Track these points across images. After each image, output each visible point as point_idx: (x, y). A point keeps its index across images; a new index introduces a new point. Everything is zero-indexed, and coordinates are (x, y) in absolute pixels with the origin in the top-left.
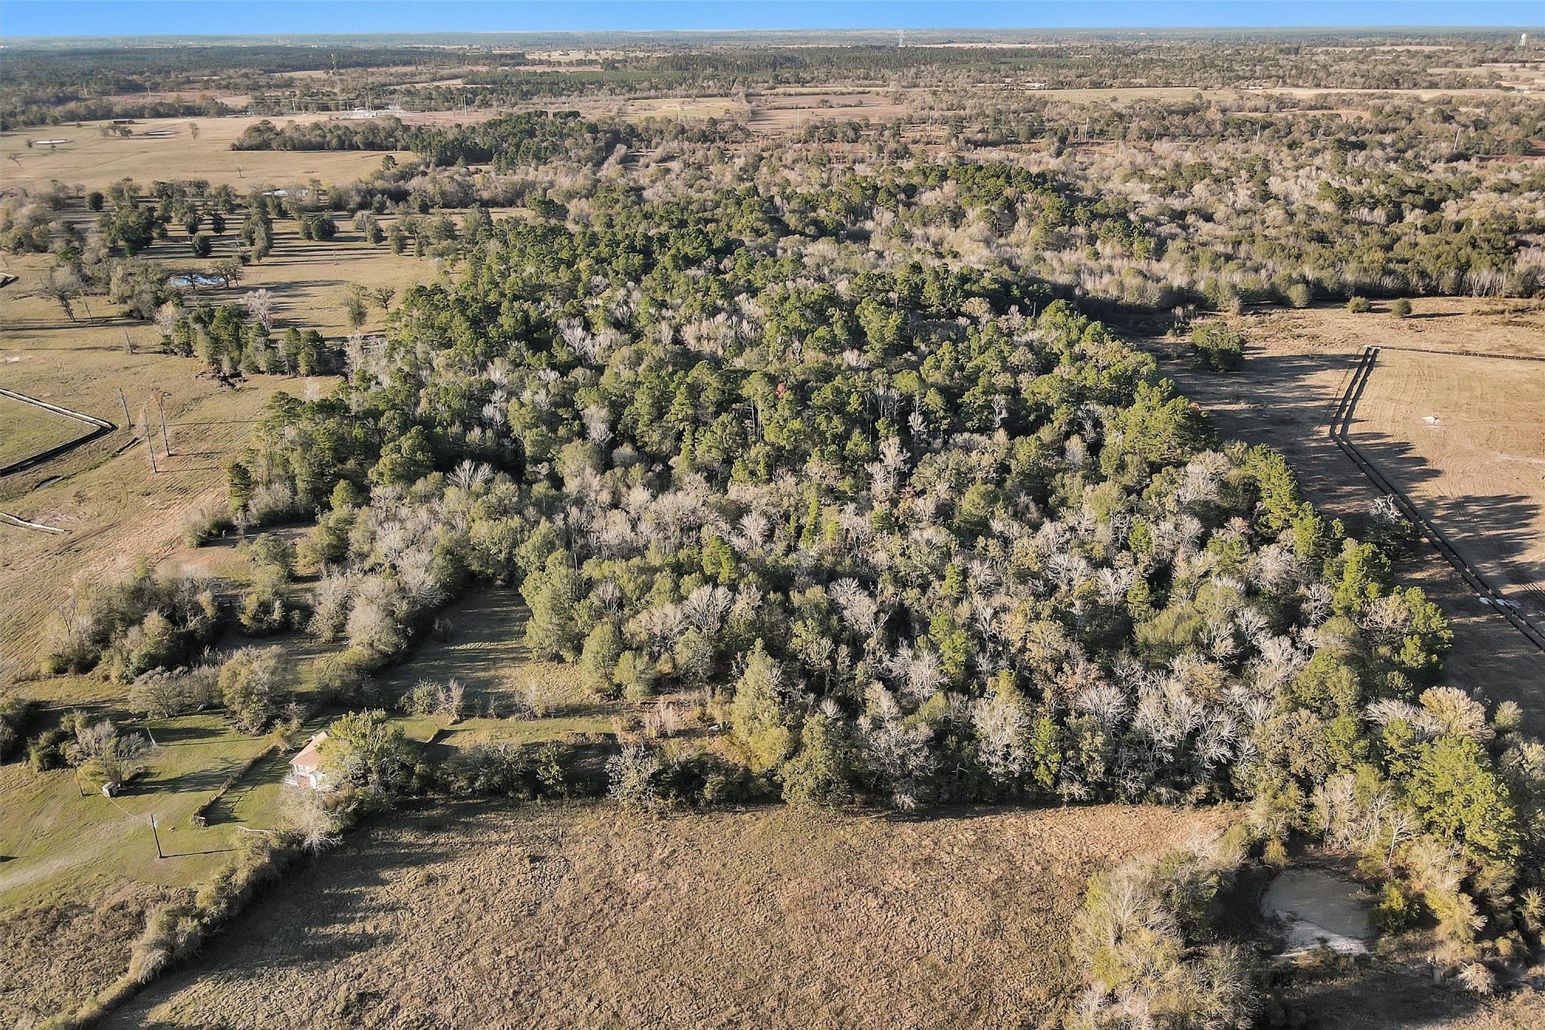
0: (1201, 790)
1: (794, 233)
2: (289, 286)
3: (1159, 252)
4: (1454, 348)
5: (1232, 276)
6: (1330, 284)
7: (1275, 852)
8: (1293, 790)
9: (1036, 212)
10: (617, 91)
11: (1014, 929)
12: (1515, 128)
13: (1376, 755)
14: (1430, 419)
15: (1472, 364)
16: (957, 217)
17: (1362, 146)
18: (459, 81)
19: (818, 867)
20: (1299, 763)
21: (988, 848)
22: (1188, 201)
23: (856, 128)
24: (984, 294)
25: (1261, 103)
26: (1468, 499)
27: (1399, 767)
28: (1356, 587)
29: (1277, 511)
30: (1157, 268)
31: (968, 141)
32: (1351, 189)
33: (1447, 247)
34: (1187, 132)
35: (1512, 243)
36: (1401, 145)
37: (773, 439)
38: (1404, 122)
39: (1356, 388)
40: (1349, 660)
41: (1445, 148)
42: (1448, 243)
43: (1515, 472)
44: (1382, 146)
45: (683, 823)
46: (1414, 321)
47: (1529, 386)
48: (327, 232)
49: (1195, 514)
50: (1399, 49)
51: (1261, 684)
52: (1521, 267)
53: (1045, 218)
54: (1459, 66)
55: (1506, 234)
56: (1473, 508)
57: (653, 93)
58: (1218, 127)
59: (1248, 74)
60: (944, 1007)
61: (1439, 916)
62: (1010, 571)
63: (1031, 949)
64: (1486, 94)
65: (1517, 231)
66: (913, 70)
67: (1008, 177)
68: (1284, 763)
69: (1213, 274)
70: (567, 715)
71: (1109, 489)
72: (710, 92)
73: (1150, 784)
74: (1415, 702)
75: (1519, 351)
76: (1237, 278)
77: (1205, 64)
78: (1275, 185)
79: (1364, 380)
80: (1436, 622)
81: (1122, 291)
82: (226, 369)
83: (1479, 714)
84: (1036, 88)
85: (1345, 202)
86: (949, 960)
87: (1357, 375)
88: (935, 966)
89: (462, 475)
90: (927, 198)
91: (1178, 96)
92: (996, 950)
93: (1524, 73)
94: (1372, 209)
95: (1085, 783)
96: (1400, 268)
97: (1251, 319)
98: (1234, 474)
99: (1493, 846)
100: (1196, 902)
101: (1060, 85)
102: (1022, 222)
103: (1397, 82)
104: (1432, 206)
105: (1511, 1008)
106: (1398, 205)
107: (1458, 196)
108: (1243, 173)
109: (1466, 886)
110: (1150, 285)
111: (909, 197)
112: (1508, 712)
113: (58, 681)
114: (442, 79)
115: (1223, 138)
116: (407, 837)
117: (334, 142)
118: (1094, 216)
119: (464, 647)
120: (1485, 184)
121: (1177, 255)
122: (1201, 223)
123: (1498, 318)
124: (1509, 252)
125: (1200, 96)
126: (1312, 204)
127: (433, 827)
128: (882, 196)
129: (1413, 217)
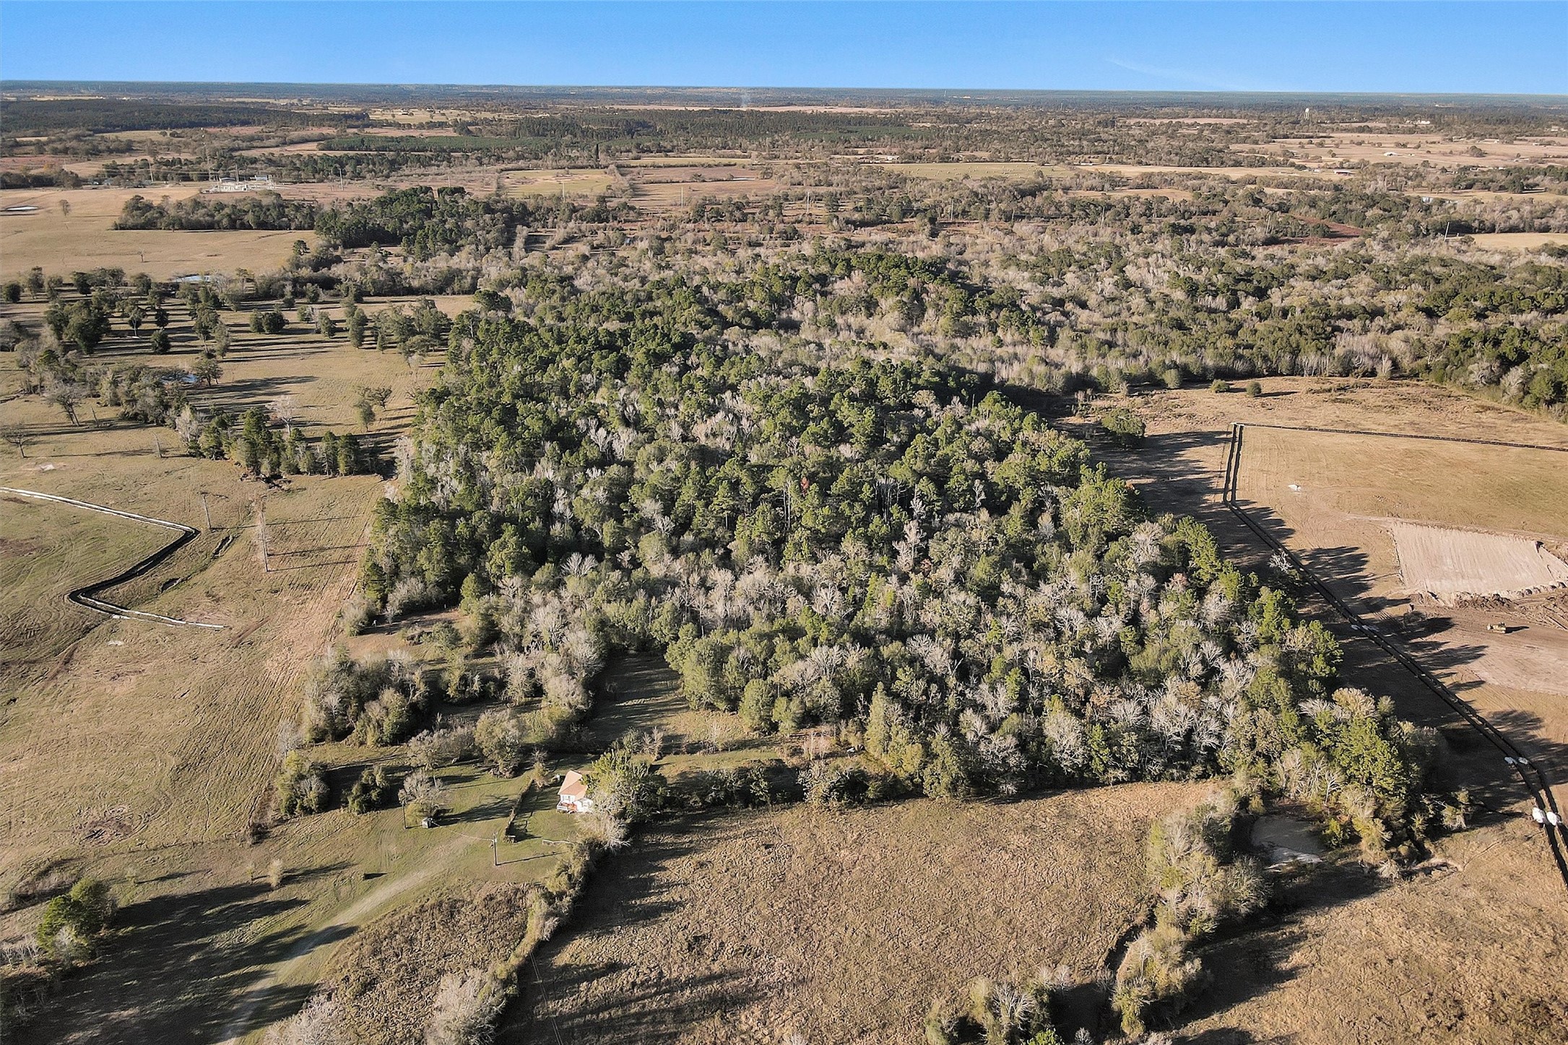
0: (1198, 769)
1: (732, 325)
2: (266, 383)
3: (1052, 340)
4: (1298, 424)
5: (1116, 363)
6: (1195, 369)
7: (1256, 803)
8: (1261, 763)
9: (941, 303)
10: (485, 160)
11: (1102, 866)
12: (1314, 211)
13: (1311, 735)
14: (1293, 487)
15: (1315, 438)
16: (870, 306)
17: (1191, 230)
18: (313, 146)
19: (962, 838)
20: (1262, 745)
21: (1069, 817)
22: (1063, 289)
23: (739, 207)
24: (929, 386)
25: (1096, 182)
26: (1320, 551)
27: (1326, 742)
28: (1275, 622)
29: (1206, 568)
30: (1056, 353)
31: (848, 222)
32: (1195, 277)
33: (1280, 334)
34: (1039, 213)
35: (1329, 329)
36: (1224, 229)
37: (810, 524)
38: (1221, 205)
39: (1234, 461)
40: (1281, 674)
41: (1260, 233)
42: (1280, 330)
43: (1361, 528)
44: (1209, 230)
45: (858, 815)
46: (1264, 400)
47: (1359, 456)
48: (277, 325)
49: (1150, 573)
50: (1202, 121)
51: (1227, 694)
52: (1339, 351)
53: (951, 307)
54: (1256, 143)
55: (1323, 320)
56: (1325, 558)
57: (521, 163)
58: (1066, 209)
59: (1077, 149)
60: (1073, 914)
61: (1362, 835)
62: (1029, 623)
63: (1116, 876)
64: (1283, 173)
65: (1332, 317)
66: (768, 140)
67: (907, 267)
68: (1252, 744)
69: (1100, 361)
70: (738, 749)
71: (1084, 556)
72: (579, 163)
73: (1166, 766)
74: (1329, 699)
75: (1347, 425)
76: (1121, 363)
77: (1036, 136)
78: (1131, 272)
79: (1238, 455)
80: (1332, 644)
81: (1033, 379)
82: (265, 470)
83: (1371, 705)
84: (889, 161)
85: (1193, 290)
86: (1066, 886)
87: (1232, 451)
88: (1059, 891)
89: (572, 565)
90: (841, 287)
91: (1022, 172)
92: (1095, 879)
93: (1312, 150)
94: (1215, 297)
95: (1124, 769)
96: (1246, 353)
97: (1139, 400)
98: (1168, 539)
99: (1391, 788)
100: (1220, 836)
101: (912, 159)
102: (930, 312)
103: (1206, 160)
104: (1261, 293)
105: (1414, 885)
106: (1234, 292)
107: (1281, 284)
108: (1102, 260)
109: (1376, 814)
110: (1055, 373)
111: (823, 286)
112: (1386, 703)
113: (320, 748)
114: (293, 143)
115: (1072, 220)
116: (668, 839)
117: (225, 222)
118: (992, 306)
119: (630, 703)
120: (1298, 270)
121: (1068, 343)
122: (1078, 310)
123: (1327, 395)
124: (1328, 338)
125: (1040, 174)
126: (1167, 291)
127: (681, 830)
128: (800, 286)
129: (1248, 304)
